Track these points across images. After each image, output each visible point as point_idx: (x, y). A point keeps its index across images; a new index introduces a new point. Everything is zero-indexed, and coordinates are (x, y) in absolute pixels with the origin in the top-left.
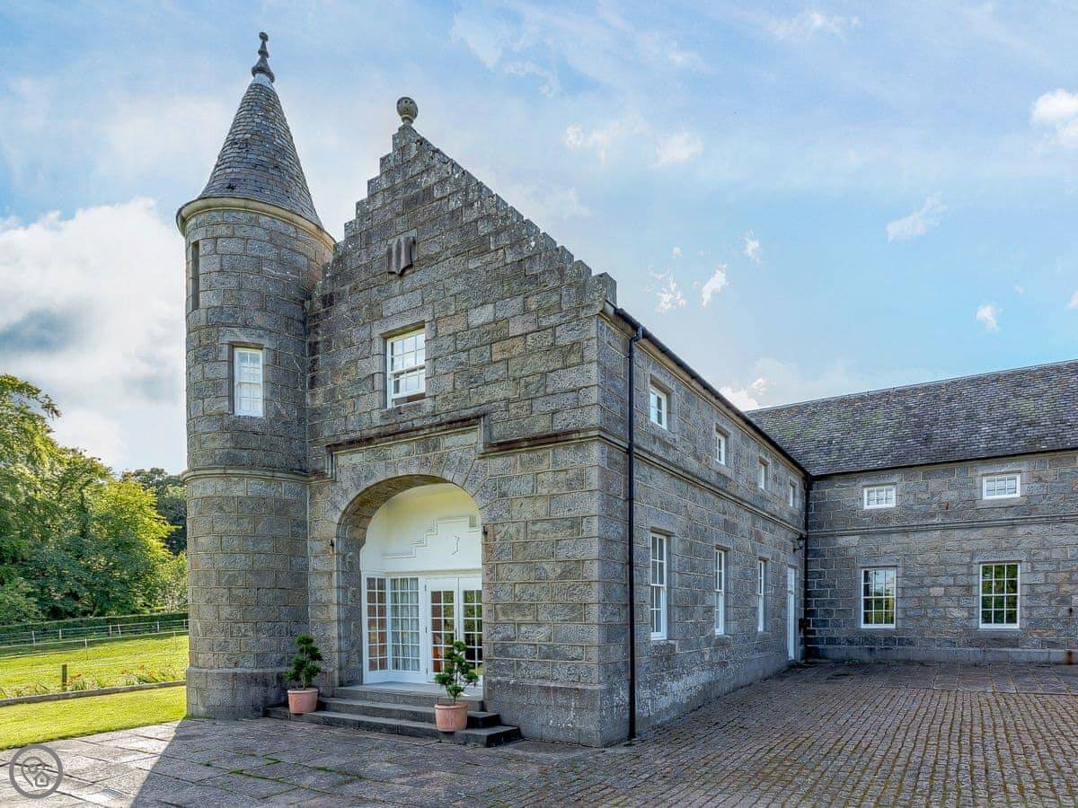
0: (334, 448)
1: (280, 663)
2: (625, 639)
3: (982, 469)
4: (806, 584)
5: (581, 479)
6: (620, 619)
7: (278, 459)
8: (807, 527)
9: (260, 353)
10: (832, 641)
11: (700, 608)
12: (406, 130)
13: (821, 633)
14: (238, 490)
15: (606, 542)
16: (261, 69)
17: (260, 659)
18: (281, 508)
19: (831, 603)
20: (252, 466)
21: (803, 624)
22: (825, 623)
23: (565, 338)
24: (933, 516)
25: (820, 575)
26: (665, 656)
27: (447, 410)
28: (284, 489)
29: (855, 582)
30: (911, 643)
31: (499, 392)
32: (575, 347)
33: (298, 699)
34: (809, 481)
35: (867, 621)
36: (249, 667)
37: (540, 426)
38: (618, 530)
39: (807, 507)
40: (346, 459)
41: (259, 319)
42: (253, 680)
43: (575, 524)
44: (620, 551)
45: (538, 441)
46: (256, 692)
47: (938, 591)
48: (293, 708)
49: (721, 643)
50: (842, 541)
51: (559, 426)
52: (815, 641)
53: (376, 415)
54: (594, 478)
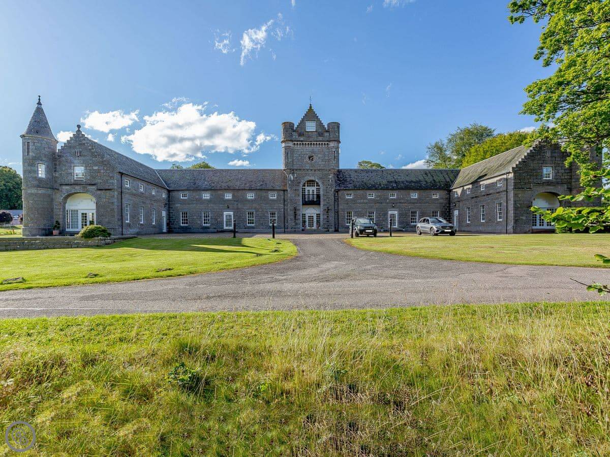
0: (61, 185)
1: (48, 226)
2: (121, 221)
3: (203, 192)
4: (169, 215)
5: (114, 196)
6: (120, 218)
7: (48, 186)
8: (169, 201)
9: (44, 165)
10: (175, 228)
11: (137, 218)
12: (79, 131)
13: (172, 226)
14: (40, 192)
15: (118, 206)
16: (39, 103)
17: (45, 225)
18: (49, 196)
19: (175, 220)
20: (43, 188)
21: (168, 224)
22: (173, 224)
23: (111, 175)
24: (194, 201)
25: (172, 213)
26: (129, 225)
27: (89, 182)
28: (49, 191)
29: (179, 214)
30: (190, 228)
31: (99, 181)
32: (113, 177)
33: (55, 232)
34: (169, 191)
35: (182, 224)
36: (42, 227)
37: (107, 188)
38: (120, 204)
39: (169, 197)
40: (64, 187)
41: (44, 159)
42: (44, 229)
43: (113, 203)
44: (120, 207)
45: (106, 190)
46: (44, 232)
47: (195, 217)
48: (54, 234)
49: (141, 224)
50: (177, 205)
51: (110, 188)
52: (171, 228)
53: (72, 180)
54: (116, 196)
